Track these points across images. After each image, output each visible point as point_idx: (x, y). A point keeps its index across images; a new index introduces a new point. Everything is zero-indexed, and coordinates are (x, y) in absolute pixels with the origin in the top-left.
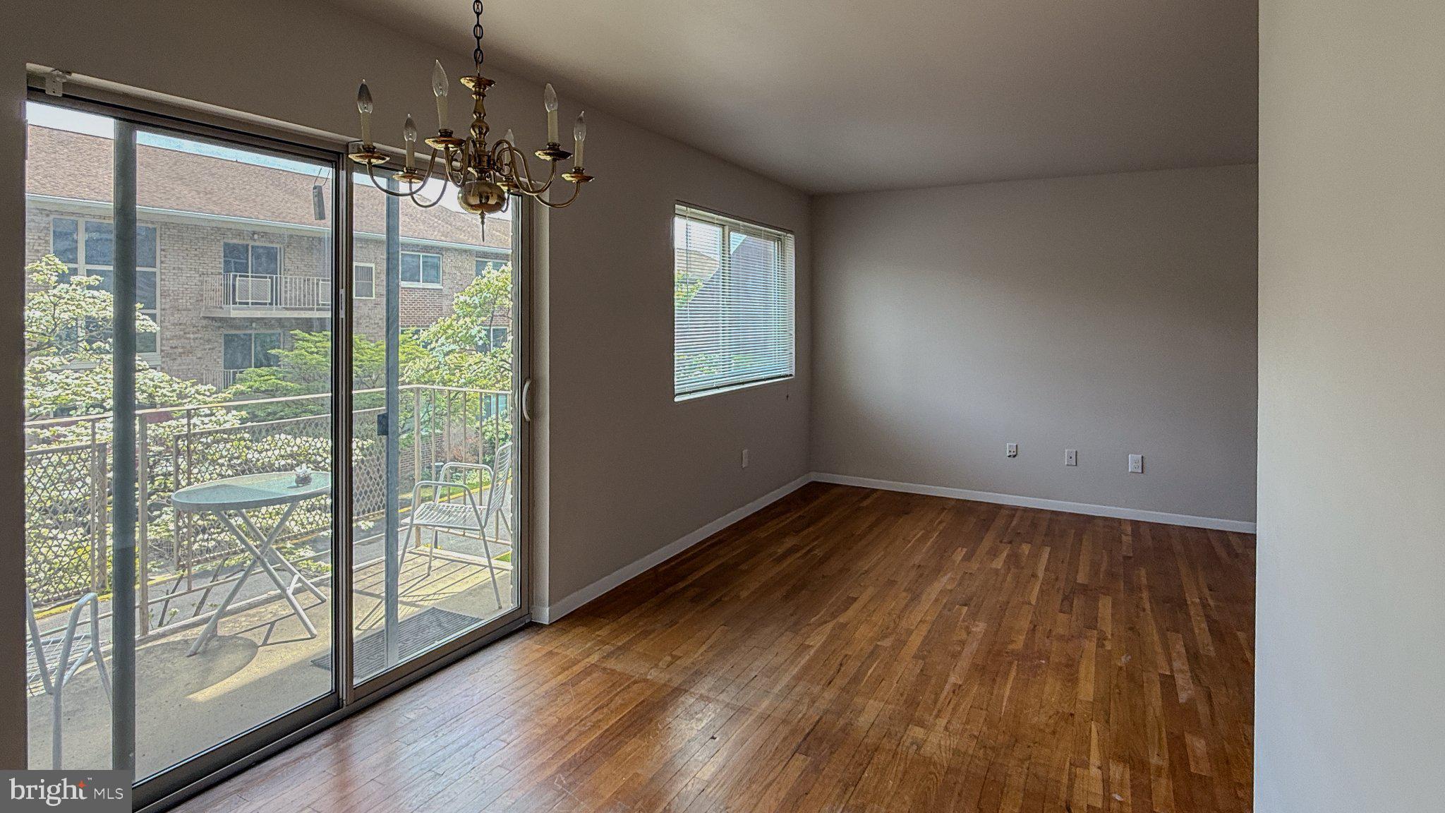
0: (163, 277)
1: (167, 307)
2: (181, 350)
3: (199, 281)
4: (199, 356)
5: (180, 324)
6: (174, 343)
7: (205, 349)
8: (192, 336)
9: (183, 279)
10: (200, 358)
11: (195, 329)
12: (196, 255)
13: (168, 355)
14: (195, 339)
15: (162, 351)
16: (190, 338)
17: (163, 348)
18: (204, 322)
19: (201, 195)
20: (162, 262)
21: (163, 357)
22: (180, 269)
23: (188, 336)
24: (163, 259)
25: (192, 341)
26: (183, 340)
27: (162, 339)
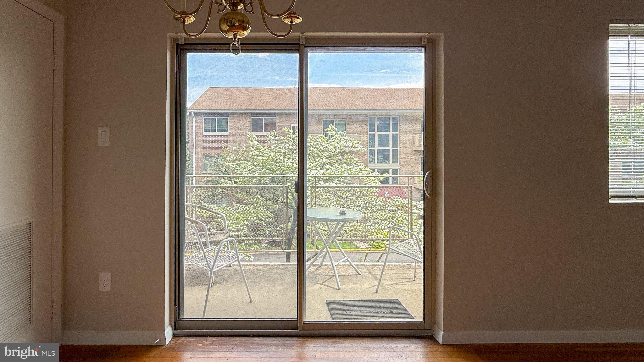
0: (400, 135)
1: (401, 147)
2: (406, 163)
3: (413, 136)
4: (413, 165)
5: (406, 153)
6: (404, 160)
7: (414, 163)
8: (410, 158)
9: (407, 136)
10: (412, 166)
11: (411, 155)
12: (411, 126)
13: (402, 165)
14: (411, 159)
15: (400, 163)
16: (409, 159)
17: (400, 162)
18: (414, 152)
19: (413, 103)
20: (400, 130)
21: (400, 165)
22: (406, 132)
23: (408, 158)
24: (400, 129)
25: (410, 160)
26: (406, 159)
27: (400, 159)
